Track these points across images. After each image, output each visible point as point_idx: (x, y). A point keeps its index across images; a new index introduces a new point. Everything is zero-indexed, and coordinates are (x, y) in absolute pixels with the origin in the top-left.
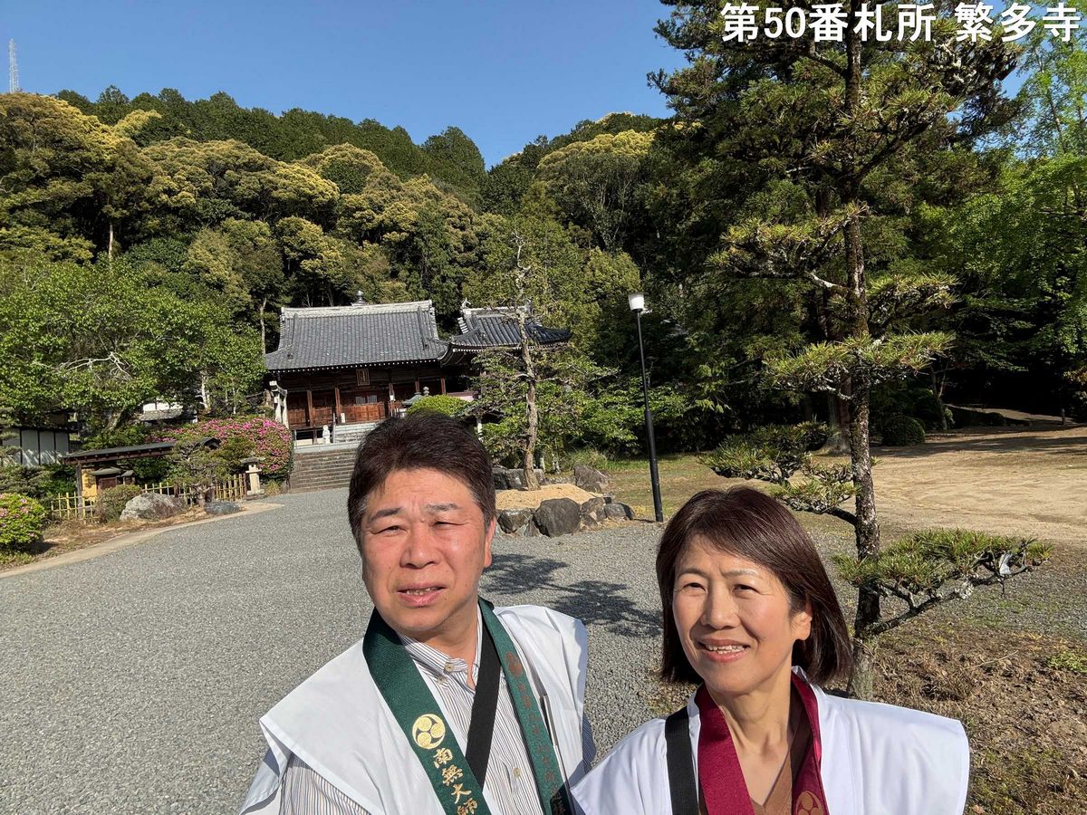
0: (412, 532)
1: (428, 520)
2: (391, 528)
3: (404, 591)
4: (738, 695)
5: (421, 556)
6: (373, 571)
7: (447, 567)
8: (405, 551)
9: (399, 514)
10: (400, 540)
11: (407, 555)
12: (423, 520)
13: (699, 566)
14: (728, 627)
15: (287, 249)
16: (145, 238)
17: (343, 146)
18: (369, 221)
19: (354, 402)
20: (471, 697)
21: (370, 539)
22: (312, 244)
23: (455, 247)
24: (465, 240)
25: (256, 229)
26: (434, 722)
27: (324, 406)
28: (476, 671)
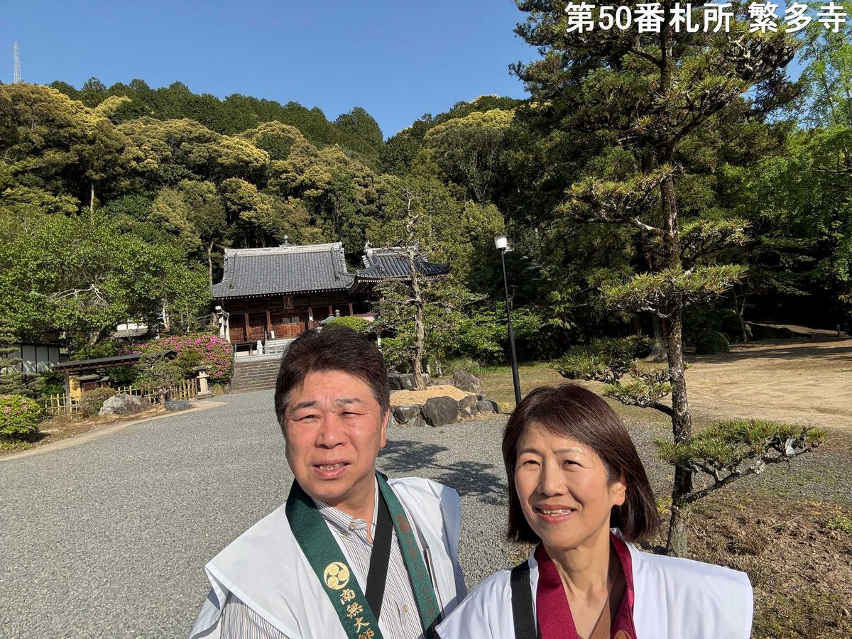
0: (325, 421)
1: (337, 411)
2: (309, 417)
3: (317, 466)
4: (567, 549)
5: (331, 439)
6: (294, 450)
7: (351, 447)
8: (319, 435)
9: (315, 406)
10: (315, 426)
11: (321, 437)
12: (333, 410)
13: (535, 446)
14: (558, 495)
15: (229, 203)
16: (118, 195)
17: (273, 123)
18: (293, 181)
19: (281, 322)
20: (370, 549)
21: (292, 425)
22: (248, 199)
23: (361, 202)
24: (367, 195)
25: (205, 187)
26: (341, 569)
27: (258, 325)
28: (373, 529)
